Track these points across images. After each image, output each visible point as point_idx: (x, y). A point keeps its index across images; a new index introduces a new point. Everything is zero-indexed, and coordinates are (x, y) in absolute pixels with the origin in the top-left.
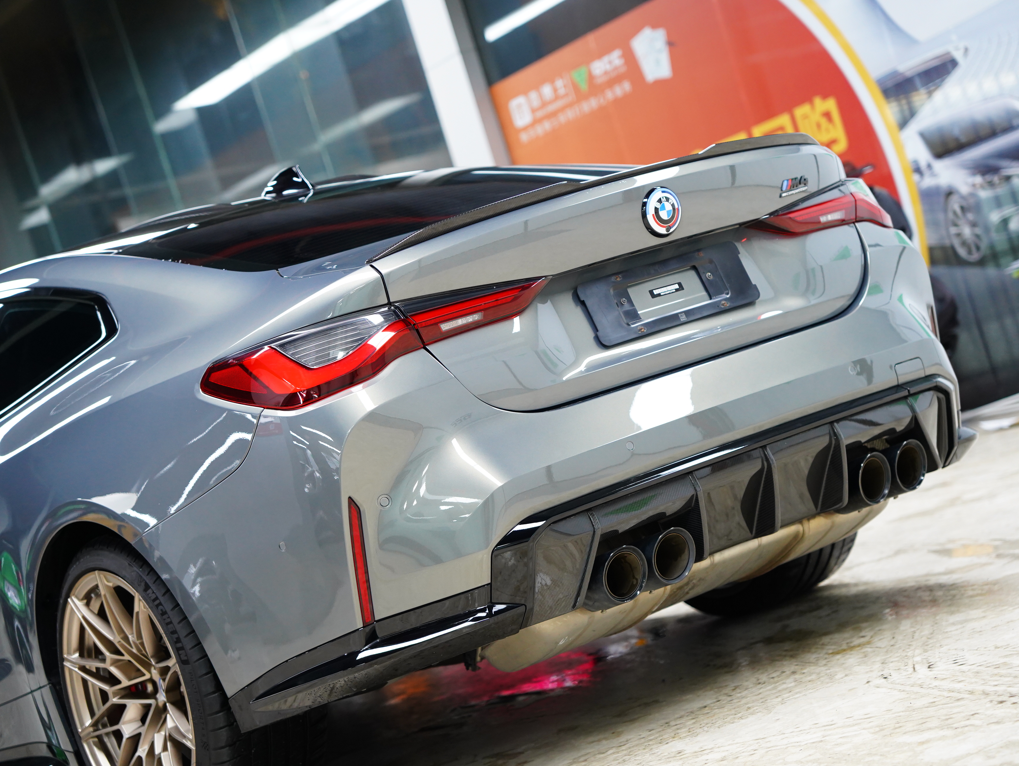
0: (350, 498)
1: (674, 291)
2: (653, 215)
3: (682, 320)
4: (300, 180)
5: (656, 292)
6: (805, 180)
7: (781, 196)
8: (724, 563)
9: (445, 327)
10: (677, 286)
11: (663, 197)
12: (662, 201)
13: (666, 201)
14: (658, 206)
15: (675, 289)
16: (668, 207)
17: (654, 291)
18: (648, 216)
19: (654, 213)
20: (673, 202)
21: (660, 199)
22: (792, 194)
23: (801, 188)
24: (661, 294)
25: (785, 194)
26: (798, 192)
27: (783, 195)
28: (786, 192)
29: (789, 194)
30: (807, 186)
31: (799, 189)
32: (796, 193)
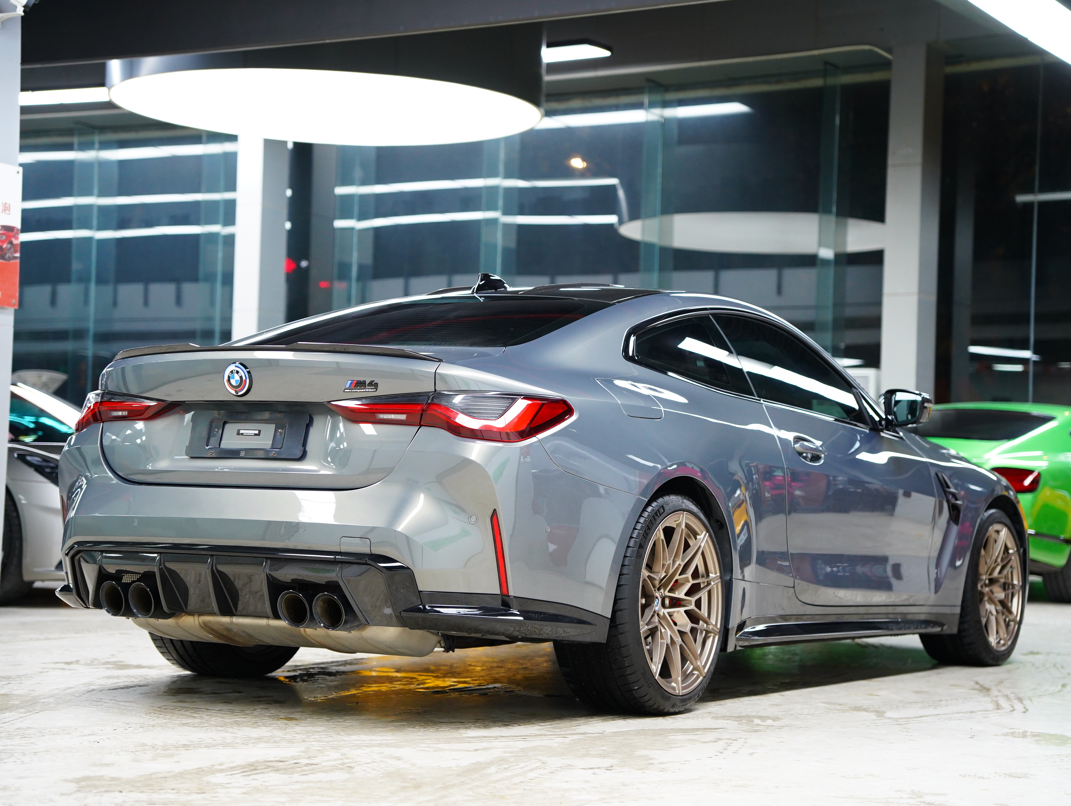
1: (253, 434)
2: (227, 380)
3: (241, 455)
5: (241, 432)
7: (344, 392)
9: (113, 414)
10: (257, 432)
11: (235, 370)
13: (235, 373)
14: (231, 375)
15: (254, 434)
16: (237, 377)
17: (241, 430)
18: (224, 380)
19: (227, 379)
20: (241, 375)
21: (233, 371)
22: (356, 392)
23: (368, 390)
24: (244, 434)
25: (348, 390)
26: (364, 392)
27: (346, 391)
28: (350, 389)
29: (353, 391)
30: (376, 389)
31: (365, 390)
32: (361, 392)
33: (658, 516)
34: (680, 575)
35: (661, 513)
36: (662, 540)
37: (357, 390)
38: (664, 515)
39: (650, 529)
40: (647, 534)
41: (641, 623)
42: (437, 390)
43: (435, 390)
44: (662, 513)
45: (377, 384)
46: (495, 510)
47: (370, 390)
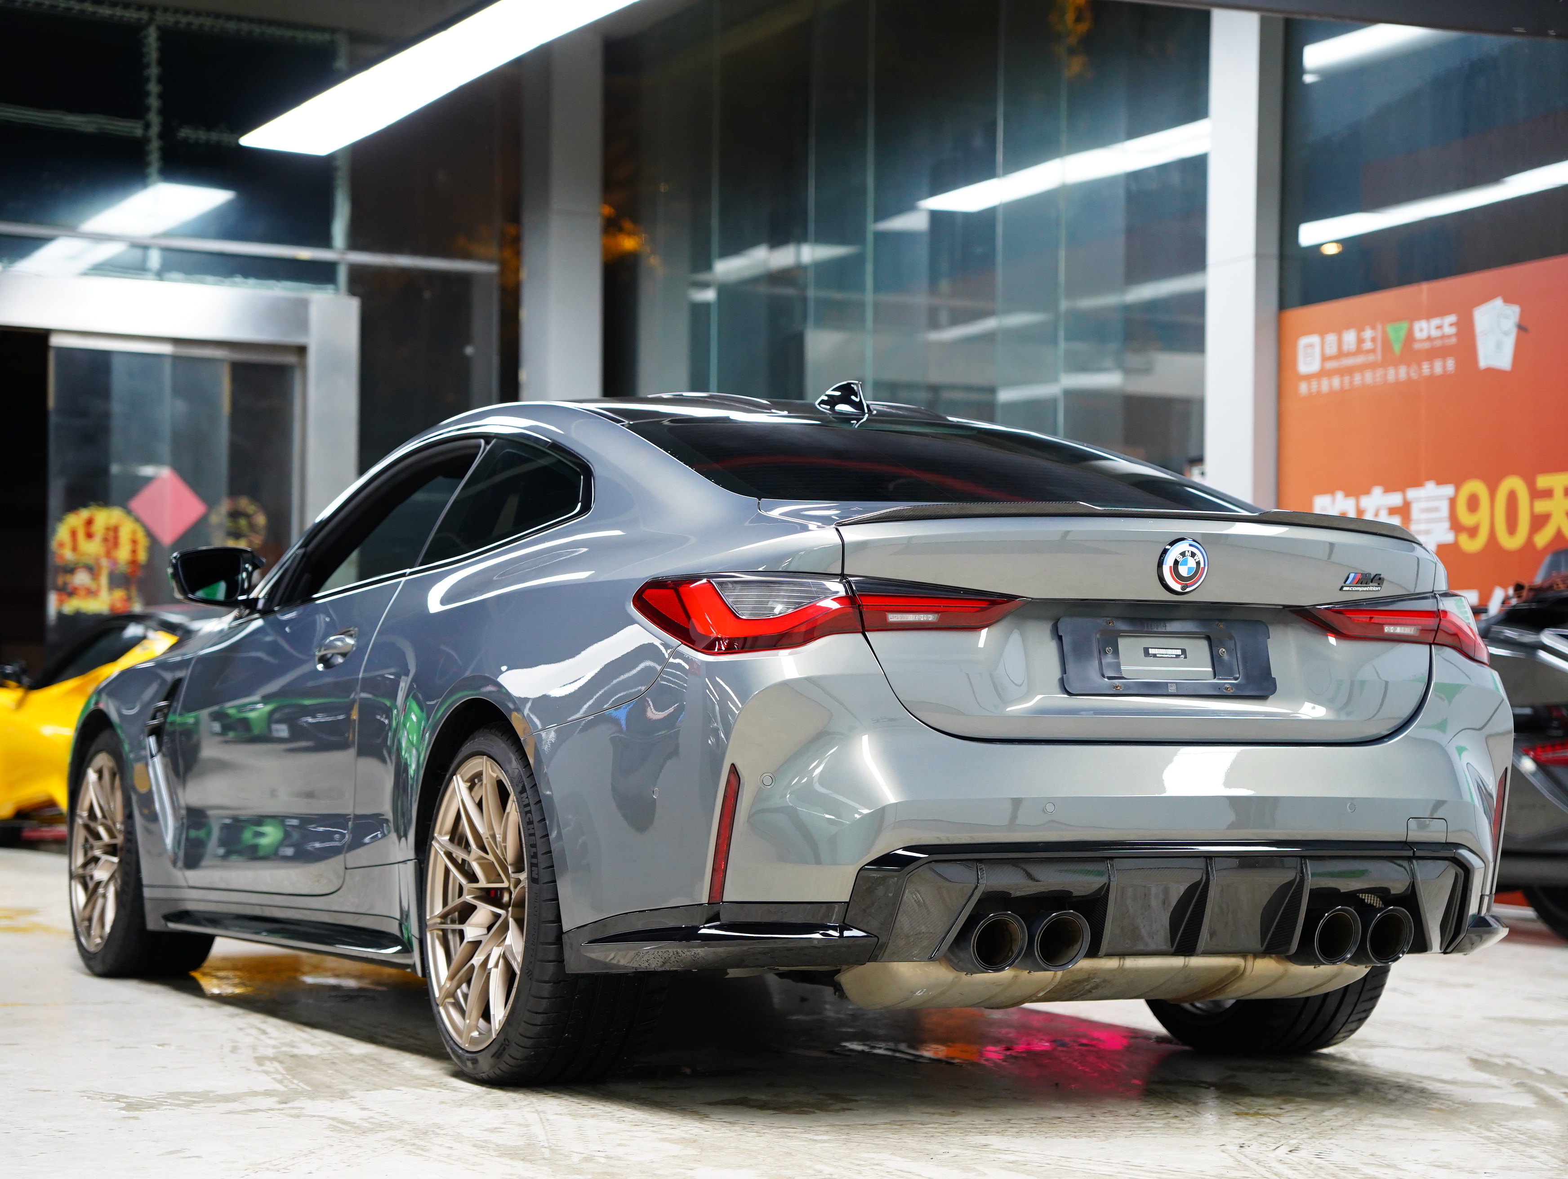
0: (733, 765)
1: (1175, 656)
2: (1171, 567)
3: (1170, 691)
4: (857, 400)
5: (1151, 651)
6: (1380, 579)
7: (1341, 589)
8: (1136, 971)
9: (893, 618)
10: (1179, 652)
11: (1188, 551)
12: (1186, 555)
13: (1191, 555)
14: (1180, 559)
15: (1176, 655)
16: (1192, 563)
17: (1150, 649)
18: (1164, 567)
19: (1172, 564)
20: (1198, 560)
21: (1185, 552)
22: (1357, 590)
24: (1158, 655)
26: (1367, 591)
27: (1345, 589)
28: (1350, 587)
29: (1353, 589)
30: (1381, 587)
31: (1368, 588)
32: (1363, 591)
45: (1383, 579)
47: (1374, 588)
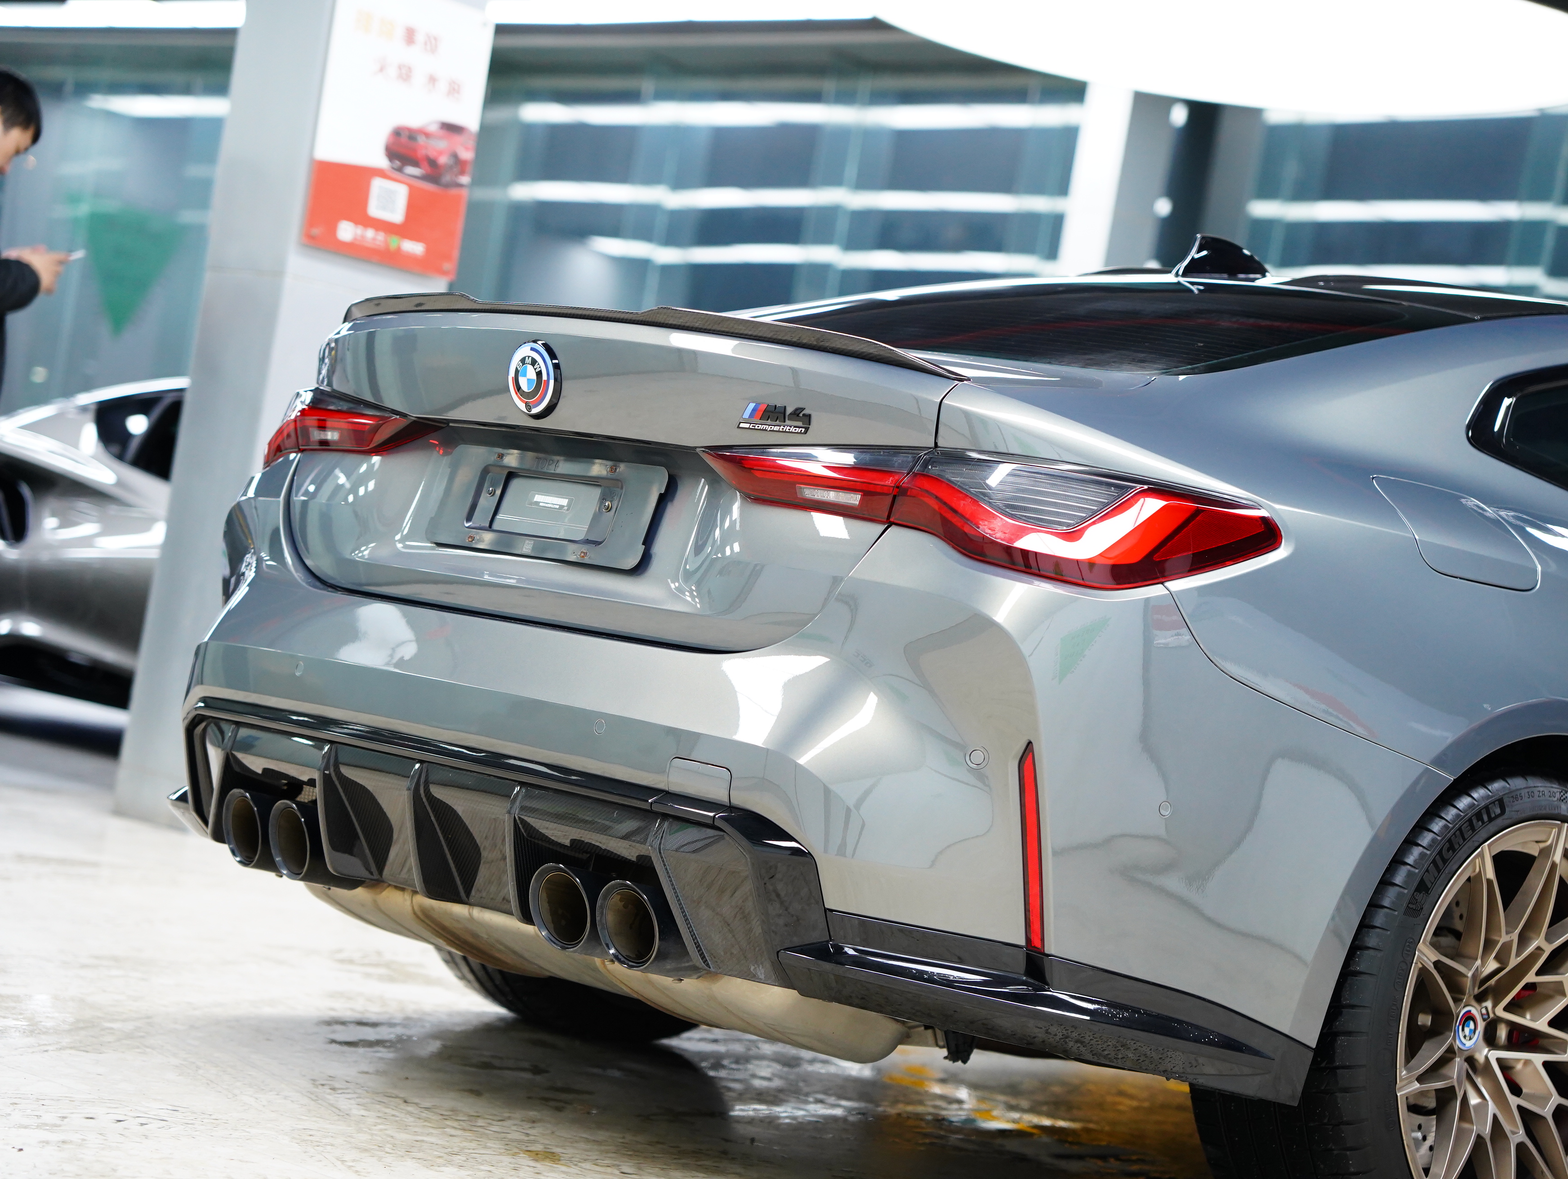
1: (558, 507)
3: (525, 550)
5: (534, 498)
6: (803, 416)
7: (738, 427)
10: (566, 502)
11: (529, 357)
12: (526, 363)
13: (530, 363)
14: (520, 367)
16: (531, 373)
18: (509, 378)
19: (514, 376)
20: (540, 369)
21: (524, 358)
22: (763, 430)
23: (789, 428)
25: (747, 426)
26: (779, 431)
28: (751, 423)
29: (756, 427)
30: (807, 429)
31: (782, 427)
32: (773, 431)
33: (1483, 823)
34: (1538, 974)
35: (1493, 816)
36: (1489, 882)
37: (765, 426)
38: (1499, 822)
39: (1454, 850)
40: (1445, 861)
41: (1402, 1073)
42: (939, 444)
43: (936, 444)
44: (1497, 817)
45: (809, 416)
46: (1030, 743)
47: (793, 429)
